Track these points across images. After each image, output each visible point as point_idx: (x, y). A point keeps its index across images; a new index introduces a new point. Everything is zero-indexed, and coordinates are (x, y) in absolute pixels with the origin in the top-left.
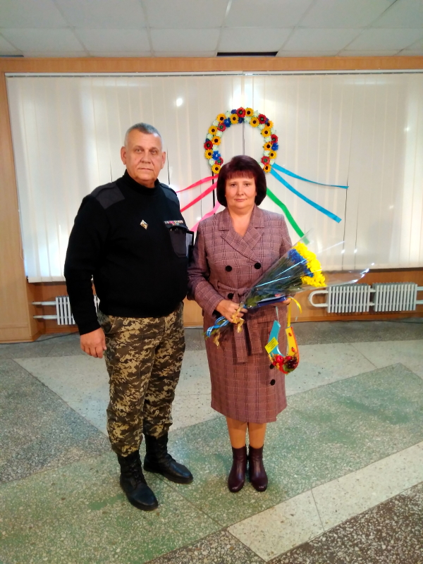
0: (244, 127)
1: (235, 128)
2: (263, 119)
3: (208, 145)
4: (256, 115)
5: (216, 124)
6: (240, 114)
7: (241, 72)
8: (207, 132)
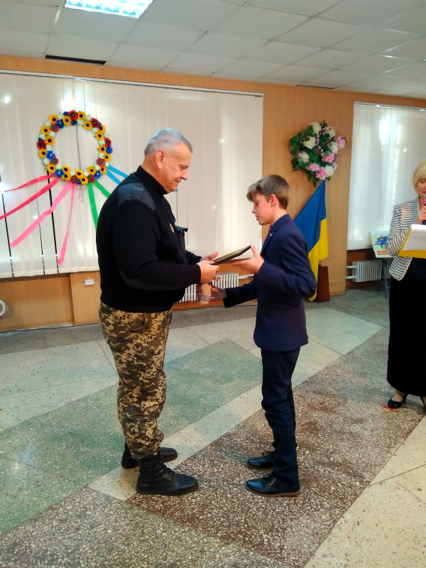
0: (77, 129)
1: (68, 130)
2: (95, 123)
3: (41, 144)
4: (89, 119)
5: (48, 124)
6: (73, 117)
7: (71, 77)
8: (39, 132)
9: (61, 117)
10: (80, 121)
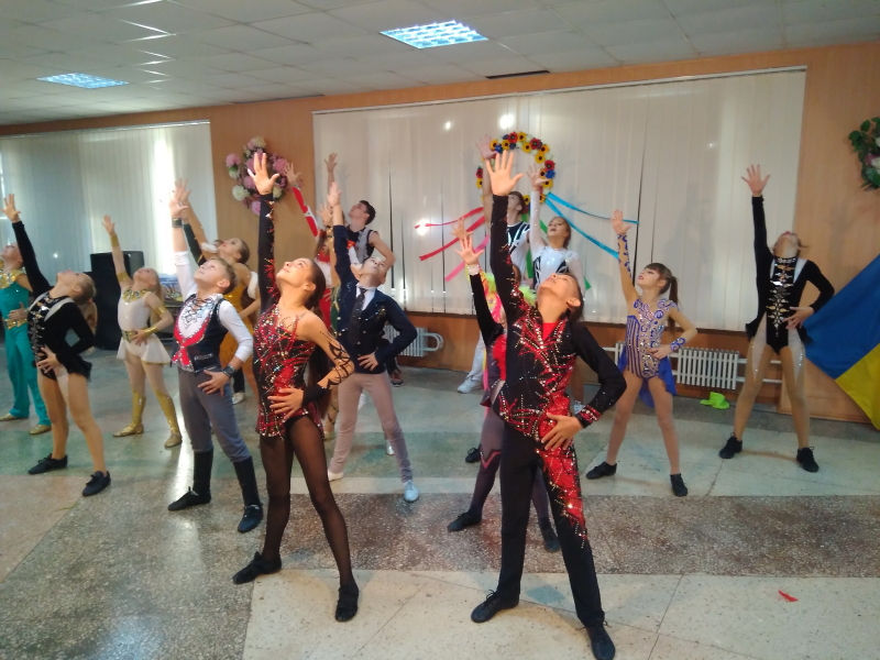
2: (536, 144)
3: (479, 173)
4: (528, 139)
6: (512, 139)
9: (501, 141)
10: (519, 144)
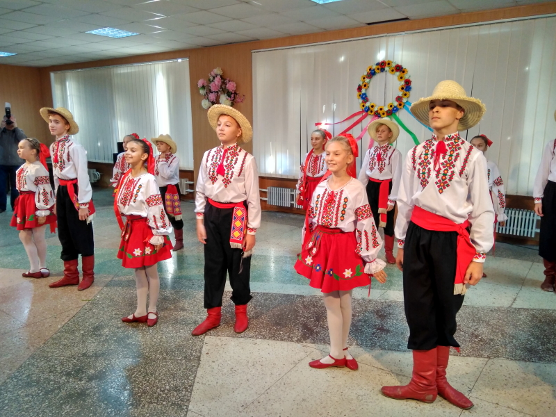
0: (385, 75)
2: (399, 68)
3: (360, 89)
4: (394, 65)
5: (366, 73)
6: (382, 66)
8: (360, 80)
9: (374, 67)
10: (387, 68)
